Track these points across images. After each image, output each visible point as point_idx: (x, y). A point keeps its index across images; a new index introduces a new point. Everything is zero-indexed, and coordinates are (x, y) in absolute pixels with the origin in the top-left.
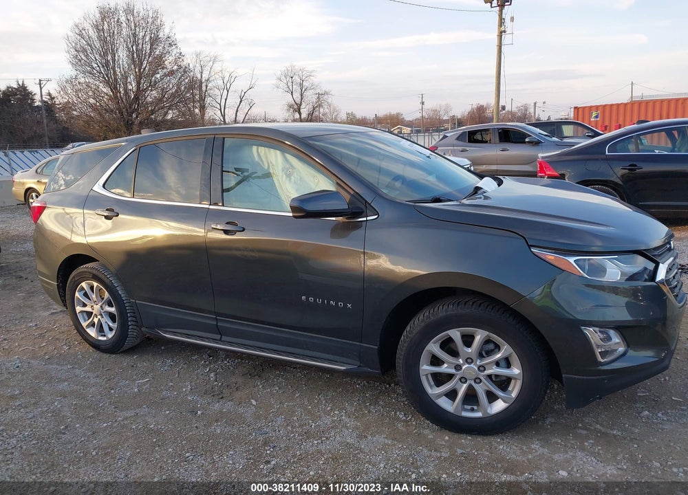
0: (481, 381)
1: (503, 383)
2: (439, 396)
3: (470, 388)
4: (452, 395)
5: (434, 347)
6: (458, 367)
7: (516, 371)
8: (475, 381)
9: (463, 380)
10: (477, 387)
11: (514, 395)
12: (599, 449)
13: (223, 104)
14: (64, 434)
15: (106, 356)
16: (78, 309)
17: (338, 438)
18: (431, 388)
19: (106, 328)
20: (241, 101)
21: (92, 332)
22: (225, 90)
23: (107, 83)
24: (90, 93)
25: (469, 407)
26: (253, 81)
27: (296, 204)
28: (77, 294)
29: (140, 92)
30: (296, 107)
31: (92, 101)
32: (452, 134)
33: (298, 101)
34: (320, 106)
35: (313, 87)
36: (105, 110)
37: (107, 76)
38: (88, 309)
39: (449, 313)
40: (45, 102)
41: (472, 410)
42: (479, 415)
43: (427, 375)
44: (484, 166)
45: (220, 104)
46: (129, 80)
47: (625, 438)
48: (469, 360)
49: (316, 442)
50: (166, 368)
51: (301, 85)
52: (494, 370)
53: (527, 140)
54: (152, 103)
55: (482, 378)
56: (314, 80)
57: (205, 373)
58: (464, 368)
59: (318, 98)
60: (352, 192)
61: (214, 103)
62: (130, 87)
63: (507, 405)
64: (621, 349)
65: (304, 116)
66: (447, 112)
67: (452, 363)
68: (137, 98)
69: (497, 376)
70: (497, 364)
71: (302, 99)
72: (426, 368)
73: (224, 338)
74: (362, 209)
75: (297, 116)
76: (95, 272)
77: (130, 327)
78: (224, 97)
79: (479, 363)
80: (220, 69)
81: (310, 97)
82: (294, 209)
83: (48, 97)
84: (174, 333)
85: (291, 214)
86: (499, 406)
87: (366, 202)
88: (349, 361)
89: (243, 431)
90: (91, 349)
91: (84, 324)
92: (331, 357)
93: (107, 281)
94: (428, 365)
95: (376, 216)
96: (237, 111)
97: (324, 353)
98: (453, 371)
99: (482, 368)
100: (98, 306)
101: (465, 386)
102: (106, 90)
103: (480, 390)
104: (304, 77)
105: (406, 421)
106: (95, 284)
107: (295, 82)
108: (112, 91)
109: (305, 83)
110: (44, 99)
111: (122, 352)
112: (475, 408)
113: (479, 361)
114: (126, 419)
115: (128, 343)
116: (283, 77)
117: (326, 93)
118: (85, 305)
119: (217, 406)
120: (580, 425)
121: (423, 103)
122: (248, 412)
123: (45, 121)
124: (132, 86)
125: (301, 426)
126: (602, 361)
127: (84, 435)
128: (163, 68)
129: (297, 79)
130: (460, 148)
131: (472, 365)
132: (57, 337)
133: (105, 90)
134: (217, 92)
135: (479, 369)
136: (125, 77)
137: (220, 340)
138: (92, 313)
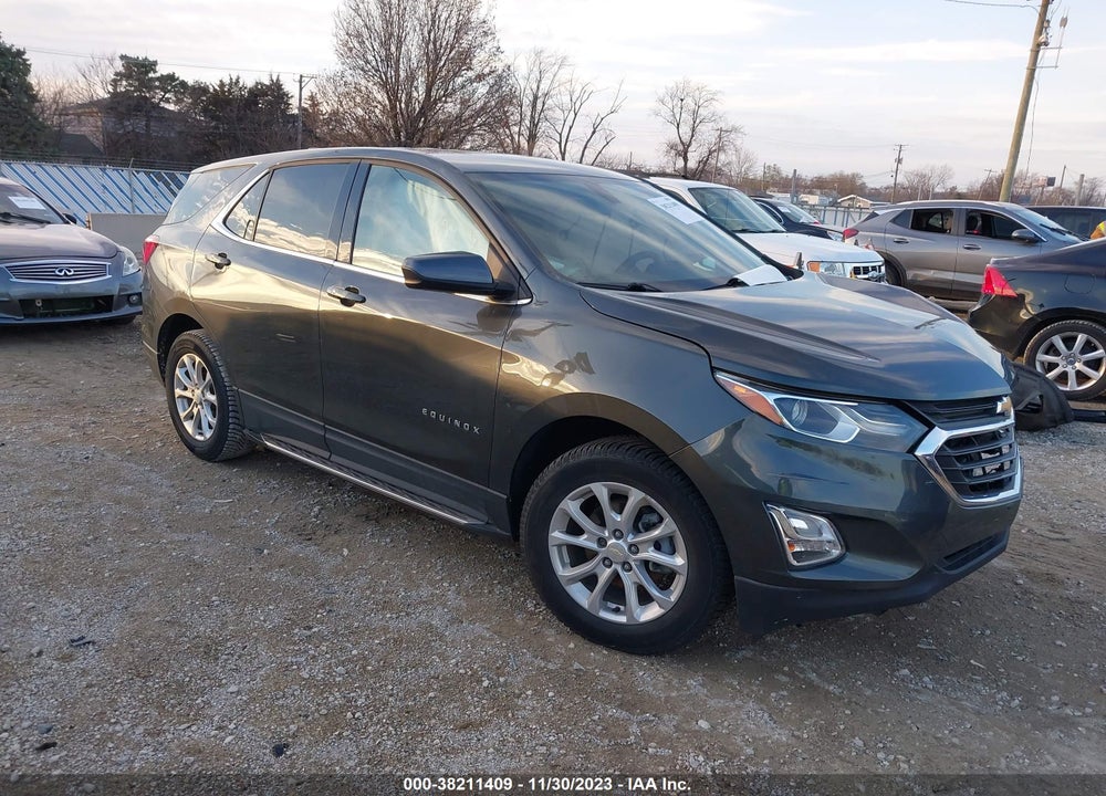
0: (630, 569)
1: (663, 577)
2: (573, 580)
3: (616, 577)
4: (590, 581)
5: (571, 506)
6: (602, 542)
7: (679, 561)
8: (623, 567)
9: (607, 562)
10: (624, 575)
11: (673, 598)
12: (786, 706)
13: (565, 135)
14: (88, 546)
15: (200, 462)
16: (178, 392)
17: (423, 617)
18: (563, 567)
19: (205, 426)
20: (594, 132)
21: (189, 426)
22: (572, 112)
23: (384, 85)
24: (358, 100)
25: (614, 606)
26: (617, 104)
27: (410, 267)
28: (178, 371)
29: (429, 104)
30: (681, 148)
31: (360, 112)
32: (886, 212)
33: (686, 138)
34: (720, 149)
35: (714, 118)
36: (375, 126)
37: (386, 75)
38: (188, 394)
39: (594, 457)
40: (305, 110)
41: (617, 611)
42: (622, 619)
43: (559, 546)
44: (932, 272)
45: (560, 135)
46: (415, 84)
47: (840, 699)
48: (618, 534)
49: (388, 616)
50: (263, 490)
51: (695, 113)
52: (651, 554)
53: (1015, 234)
54: (444, 122)
55: (632, 564)
56: (717, 107)
57: (308, 505)
58: (609, 543)
59: (720, 137)
60: (506, 260)
61: (551, 132)
62: (415, 94)
63: (662, 611)
64: (836, 552)
65: (692, 164)
66: (942, 180)
67: (595, 535)
68: (423, 112)
69: (656, 565)
70: (657, 546)
71: (693, 136)
72: (557, 535)
73: (334, 458)
74: (512, 286)
75: (680, 163)
76: (197, 342)
77: (231, 426)
78: (569, 123)
79: (630, 539)
80: (569, 77)
81: (707, 135)
82: (407, 273)
83: (309, 102)
84: (279, 443)
85: (403, 281)
86: (652, 612)
87: (521, 277)
88: (474, 512)
89: (306, 584)
90: (187, 452)
91: (182, 415)
92: (454, 504)
93: (210, 357)
94: (562, 532)
95: (529, 300)
96: (585, 148)
97: (438, 493)
98: (593, 546)
99: (634, 548)
100: (199, 391)
101: (608, 571)
102: (381, 96)
103: (629, 581)
104: (702, 101)
105: (532, 613)
106: (198, 359)
107: (686, 108)
108: (389, 98)
109: (701, 111)
110: (303, 105)
111: (218, 462)
112: (622, 608)
113: (631, 536)
114: (171, 542)
115: (228, 449)
116: (668, 99)
117: (734, 130)
118: (186, 389)
119: (295, 548)
120: (786, 669)
121: (899, 161)
122: (328, 563)
123: (300, 137)
124: (419, 94)
125: (385, 592)
126: (795, 563)
127: (110, 551)
128: (469, 69)
129: (689, 102)
130: (896, 237)
131: (620, 542)
132: (158, 430)
133: (379, 97)
134: (558, 114)
135: (630, 548)
136: (411, 78)
137: (329, 460)
138: (192, 400)
